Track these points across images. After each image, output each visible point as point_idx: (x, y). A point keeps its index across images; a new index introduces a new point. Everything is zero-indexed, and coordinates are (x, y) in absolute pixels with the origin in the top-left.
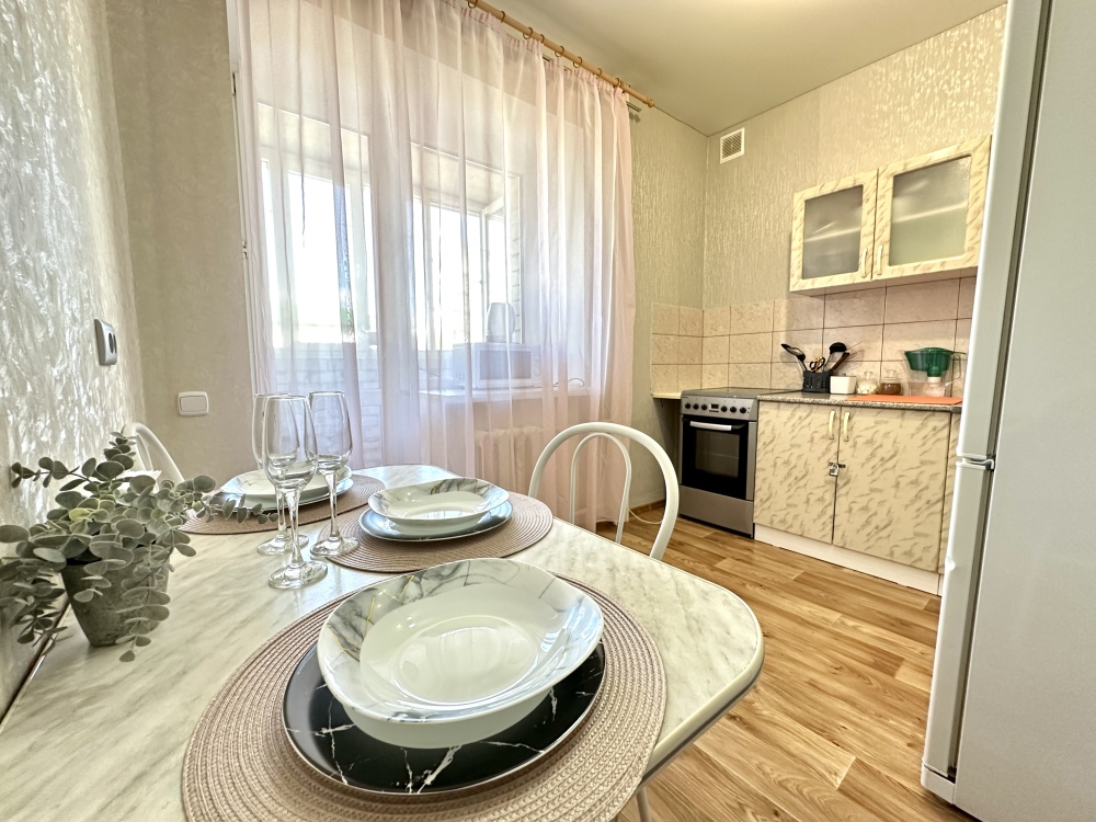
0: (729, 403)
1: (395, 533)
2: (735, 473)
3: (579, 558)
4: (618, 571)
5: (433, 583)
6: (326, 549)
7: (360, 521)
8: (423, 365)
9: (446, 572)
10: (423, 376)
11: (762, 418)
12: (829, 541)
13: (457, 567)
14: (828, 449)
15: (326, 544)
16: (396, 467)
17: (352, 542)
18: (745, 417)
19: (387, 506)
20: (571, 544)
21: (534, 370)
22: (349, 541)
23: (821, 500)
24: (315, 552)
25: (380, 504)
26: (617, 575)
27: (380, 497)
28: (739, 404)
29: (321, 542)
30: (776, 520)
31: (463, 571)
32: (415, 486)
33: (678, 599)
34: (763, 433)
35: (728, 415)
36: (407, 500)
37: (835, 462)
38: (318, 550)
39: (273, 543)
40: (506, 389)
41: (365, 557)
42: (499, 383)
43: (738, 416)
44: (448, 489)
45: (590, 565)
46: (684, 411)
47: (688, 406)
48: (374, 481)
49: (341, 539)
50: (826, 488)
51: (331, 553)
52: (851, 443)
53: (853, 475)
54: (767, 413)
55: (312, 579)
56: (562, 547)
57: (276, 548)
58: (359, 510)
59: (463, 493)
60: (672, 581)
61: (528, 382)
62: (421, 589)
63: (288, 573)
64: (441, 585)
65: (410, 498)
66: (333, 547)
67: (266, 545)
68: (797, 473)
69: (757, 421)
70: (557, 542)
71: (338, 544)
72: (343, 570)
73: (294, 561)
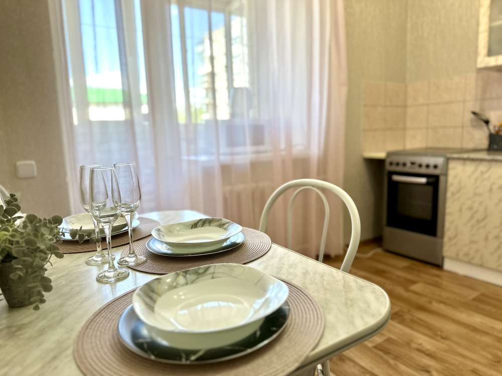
0: (425, 160)
1: (169, 252)
2: (428, 216)
3: (286, 267)
4: (309, 274)
5: (194, 277)
6: (127, 261)
7: (147, 246)
8: (183, 136)
9: (201, 271)
10: (184, 145)
11: (451, 173)
13: (207, 269)
15: (127, 259)
16: (167, 212)
17: (142, 258)
18: (437, 172)
19: (163, 236)
20: (281, 259)
21: (267, 138)
22: (141, 257)
24: (120, 263)
25: (159, 234)
26: (308, 276)
27: (159, 230)
28: (432, 161)
29: (123, 258)
30: (461, 253)
31: (211, 270)
32: (181, 224)
33: (343, 289)
34: (452, 184)
35: (423, 170)
36: (176, 232)
38: (122, 262)
39: (94, 258)
40: (245, 154)
41: (151, 266)
42: (239, 149)
43: (431, 171)
44: (203, 225)
45: (292, 270)
46: (388, 168)
47: (391, 164)
48: (152, 221)
49: (136, 255)
51: (130, 264)
54: (455, 168)
55: (120, 278)
56: (275, 260)
57: (96, 261)
58: (145, 240)
59: (213, 228)
60: (343, 280)
61: (261, 148)
62: (186, 280)
63: (107, 274)
64: (198, 278)
65: (179, 231)
66: (131, 261)
67: (90, 259)
68: (478, 216)
69: (446, 175)
70: (272, 257)
71: (134, 259)
72: (138, 273)
73: (110, 268)
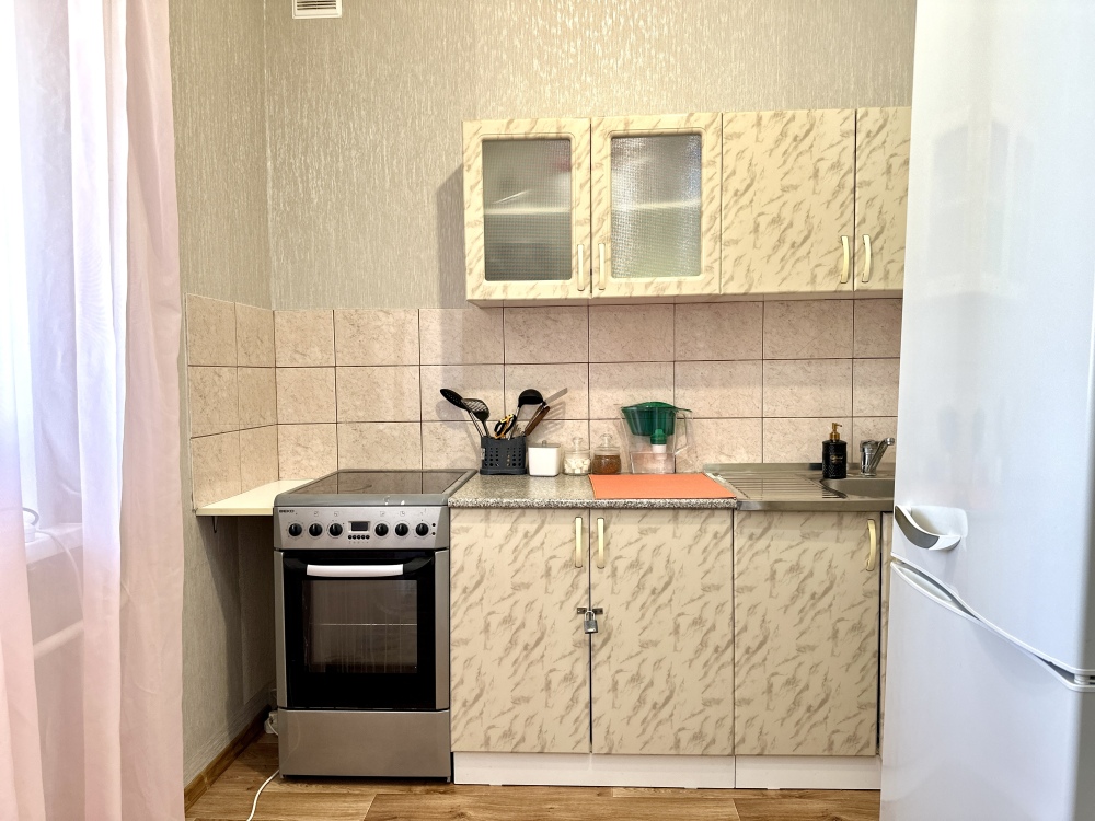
0: (392, 517)
11: (458, 542)
12: (585, 747)
14: (574, 586)
18: (427, 542)
23: (569, 678)
28: (412, 517)
30: (495, 735)
34: (462, 569)
35: (391, 541)
37: (587, 606)
43: (412, 541)
46: (286, 541)
47: (295, 531)
50: (576, 655)
52: (608, 570)
53: (614, 623)
54: (467, 530)
68: (527, 636)
69: (447, 548)
